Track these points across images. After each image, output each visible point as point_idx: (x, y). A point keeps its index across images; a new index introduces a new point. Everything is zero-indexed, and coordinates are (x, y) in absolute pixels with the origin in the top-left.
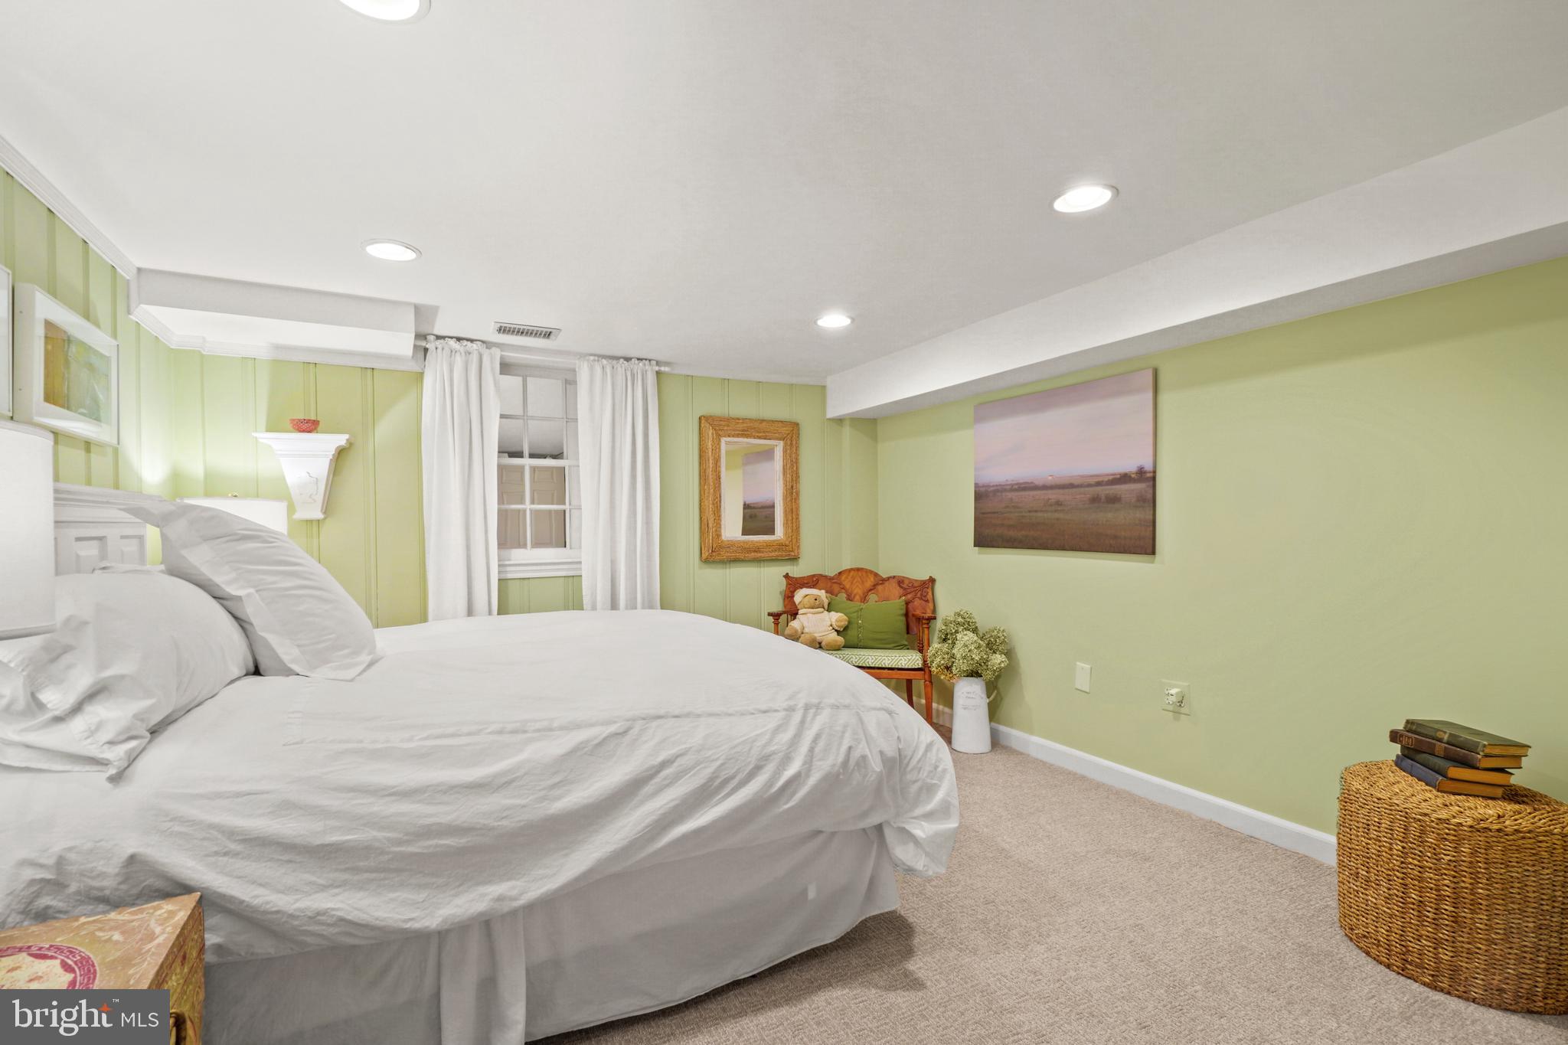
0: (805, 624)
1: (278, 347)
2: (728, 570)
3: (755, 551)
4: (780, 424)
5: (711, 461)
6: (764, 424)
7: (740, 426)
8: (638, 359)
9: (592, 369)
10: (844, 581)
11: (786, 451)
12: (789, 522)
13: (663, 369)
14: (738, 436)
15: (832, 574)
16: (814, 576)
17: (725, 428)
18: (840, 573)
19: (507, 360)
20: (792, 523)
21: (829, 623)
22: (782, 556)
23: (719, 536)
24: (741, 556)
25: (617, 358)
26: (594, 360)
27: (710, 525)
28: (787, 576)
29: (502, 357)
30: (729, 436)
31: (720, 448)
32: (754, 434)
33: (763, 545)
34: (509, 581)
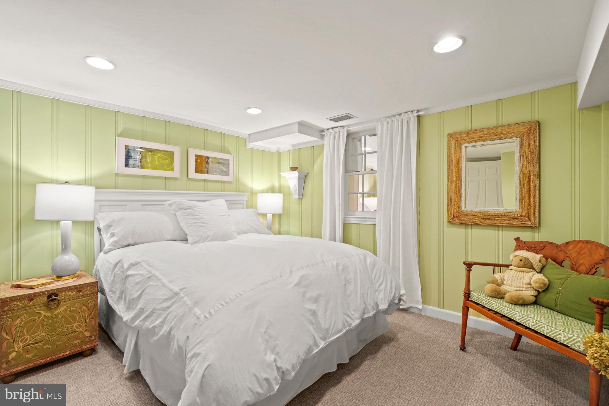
0: (506, 278)
1: (293, 146)
2: (469, 230)
3: (489, 219)
4: (517, 126)
5: (454, 161)
6: (500, 128)
7: (478, 135)
8: (406, 113)
9: (382, 125)
10: (571, 250)
11: (523, 144)
12: (526, 199)
13: (420, 113)
14: (476, 141)
15: (559, 243)
16: (542, 242)
17: (465, 138)
18: (567, 243)
19: (350, 132)
20: (529, 199)
21: (528, 281)
22: (517, 224)
23: (459, 207)
24: (478, 222)
25: (395, 116)
26: (384, 120)
27: (453, 201)
28: (517, 239)
29: (347, 131)
30: (468, 143)
31: (461, 152)
32: (490, 138)
33: (498, 215)
34: (352, 224)
